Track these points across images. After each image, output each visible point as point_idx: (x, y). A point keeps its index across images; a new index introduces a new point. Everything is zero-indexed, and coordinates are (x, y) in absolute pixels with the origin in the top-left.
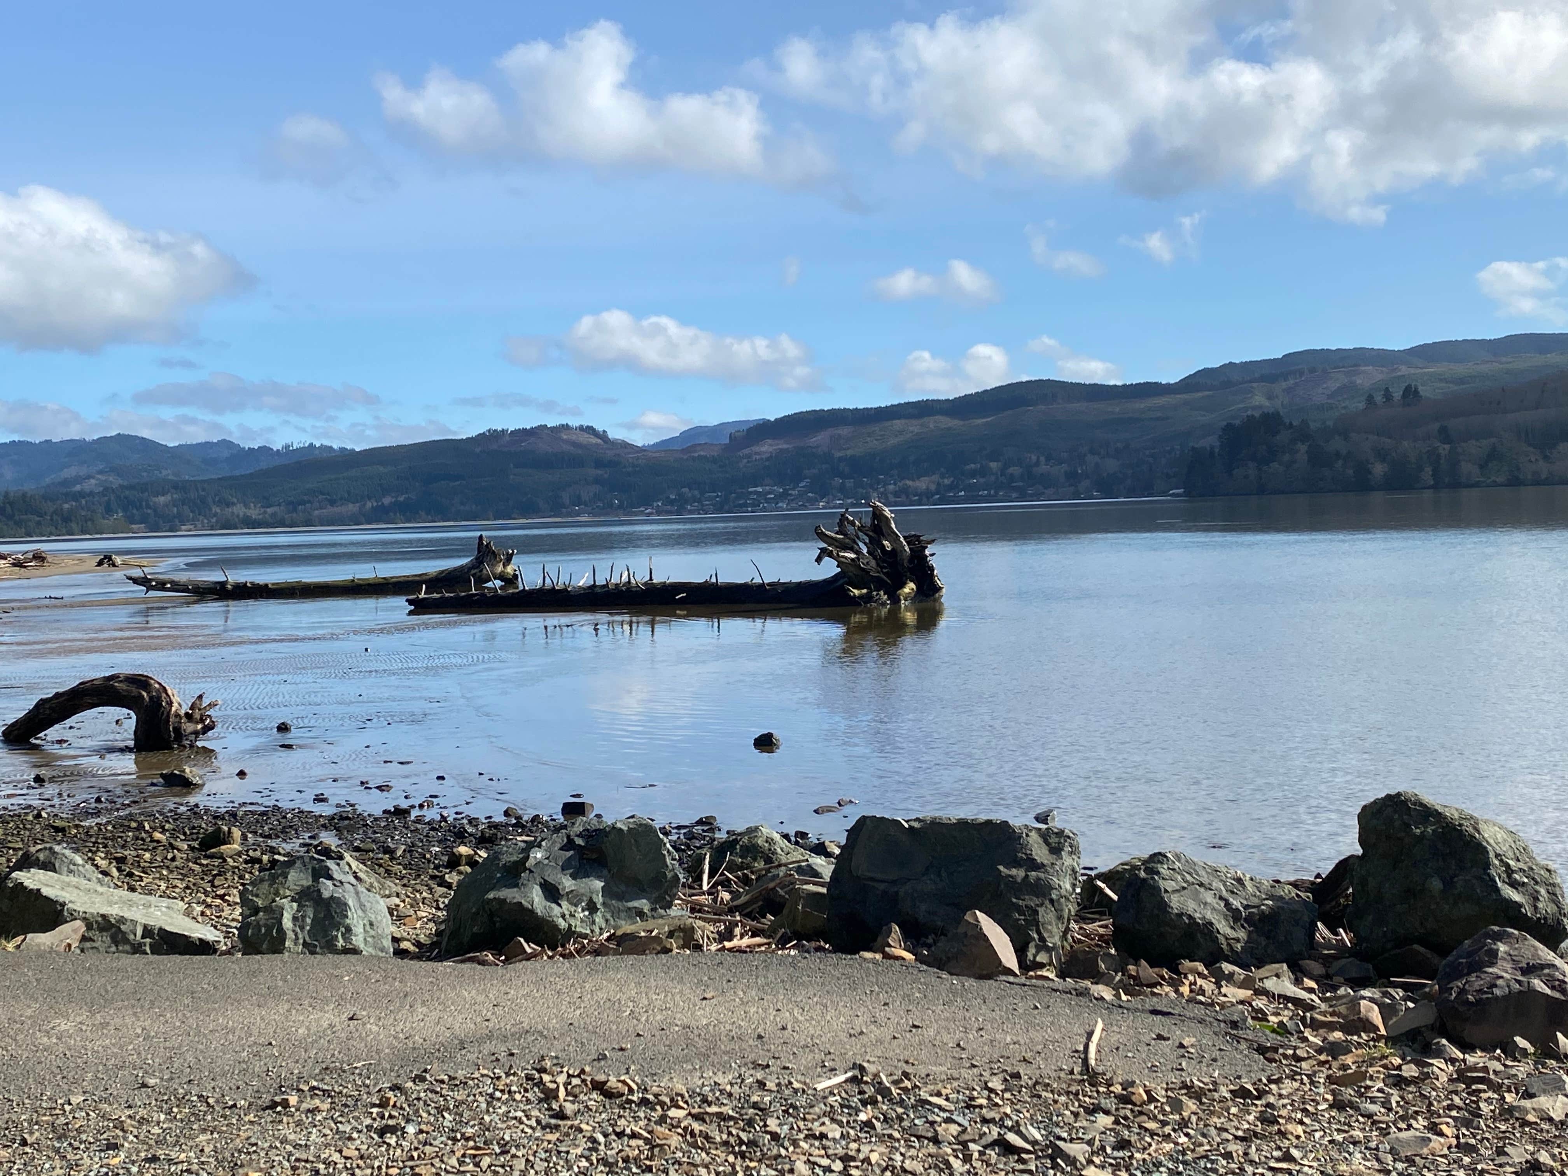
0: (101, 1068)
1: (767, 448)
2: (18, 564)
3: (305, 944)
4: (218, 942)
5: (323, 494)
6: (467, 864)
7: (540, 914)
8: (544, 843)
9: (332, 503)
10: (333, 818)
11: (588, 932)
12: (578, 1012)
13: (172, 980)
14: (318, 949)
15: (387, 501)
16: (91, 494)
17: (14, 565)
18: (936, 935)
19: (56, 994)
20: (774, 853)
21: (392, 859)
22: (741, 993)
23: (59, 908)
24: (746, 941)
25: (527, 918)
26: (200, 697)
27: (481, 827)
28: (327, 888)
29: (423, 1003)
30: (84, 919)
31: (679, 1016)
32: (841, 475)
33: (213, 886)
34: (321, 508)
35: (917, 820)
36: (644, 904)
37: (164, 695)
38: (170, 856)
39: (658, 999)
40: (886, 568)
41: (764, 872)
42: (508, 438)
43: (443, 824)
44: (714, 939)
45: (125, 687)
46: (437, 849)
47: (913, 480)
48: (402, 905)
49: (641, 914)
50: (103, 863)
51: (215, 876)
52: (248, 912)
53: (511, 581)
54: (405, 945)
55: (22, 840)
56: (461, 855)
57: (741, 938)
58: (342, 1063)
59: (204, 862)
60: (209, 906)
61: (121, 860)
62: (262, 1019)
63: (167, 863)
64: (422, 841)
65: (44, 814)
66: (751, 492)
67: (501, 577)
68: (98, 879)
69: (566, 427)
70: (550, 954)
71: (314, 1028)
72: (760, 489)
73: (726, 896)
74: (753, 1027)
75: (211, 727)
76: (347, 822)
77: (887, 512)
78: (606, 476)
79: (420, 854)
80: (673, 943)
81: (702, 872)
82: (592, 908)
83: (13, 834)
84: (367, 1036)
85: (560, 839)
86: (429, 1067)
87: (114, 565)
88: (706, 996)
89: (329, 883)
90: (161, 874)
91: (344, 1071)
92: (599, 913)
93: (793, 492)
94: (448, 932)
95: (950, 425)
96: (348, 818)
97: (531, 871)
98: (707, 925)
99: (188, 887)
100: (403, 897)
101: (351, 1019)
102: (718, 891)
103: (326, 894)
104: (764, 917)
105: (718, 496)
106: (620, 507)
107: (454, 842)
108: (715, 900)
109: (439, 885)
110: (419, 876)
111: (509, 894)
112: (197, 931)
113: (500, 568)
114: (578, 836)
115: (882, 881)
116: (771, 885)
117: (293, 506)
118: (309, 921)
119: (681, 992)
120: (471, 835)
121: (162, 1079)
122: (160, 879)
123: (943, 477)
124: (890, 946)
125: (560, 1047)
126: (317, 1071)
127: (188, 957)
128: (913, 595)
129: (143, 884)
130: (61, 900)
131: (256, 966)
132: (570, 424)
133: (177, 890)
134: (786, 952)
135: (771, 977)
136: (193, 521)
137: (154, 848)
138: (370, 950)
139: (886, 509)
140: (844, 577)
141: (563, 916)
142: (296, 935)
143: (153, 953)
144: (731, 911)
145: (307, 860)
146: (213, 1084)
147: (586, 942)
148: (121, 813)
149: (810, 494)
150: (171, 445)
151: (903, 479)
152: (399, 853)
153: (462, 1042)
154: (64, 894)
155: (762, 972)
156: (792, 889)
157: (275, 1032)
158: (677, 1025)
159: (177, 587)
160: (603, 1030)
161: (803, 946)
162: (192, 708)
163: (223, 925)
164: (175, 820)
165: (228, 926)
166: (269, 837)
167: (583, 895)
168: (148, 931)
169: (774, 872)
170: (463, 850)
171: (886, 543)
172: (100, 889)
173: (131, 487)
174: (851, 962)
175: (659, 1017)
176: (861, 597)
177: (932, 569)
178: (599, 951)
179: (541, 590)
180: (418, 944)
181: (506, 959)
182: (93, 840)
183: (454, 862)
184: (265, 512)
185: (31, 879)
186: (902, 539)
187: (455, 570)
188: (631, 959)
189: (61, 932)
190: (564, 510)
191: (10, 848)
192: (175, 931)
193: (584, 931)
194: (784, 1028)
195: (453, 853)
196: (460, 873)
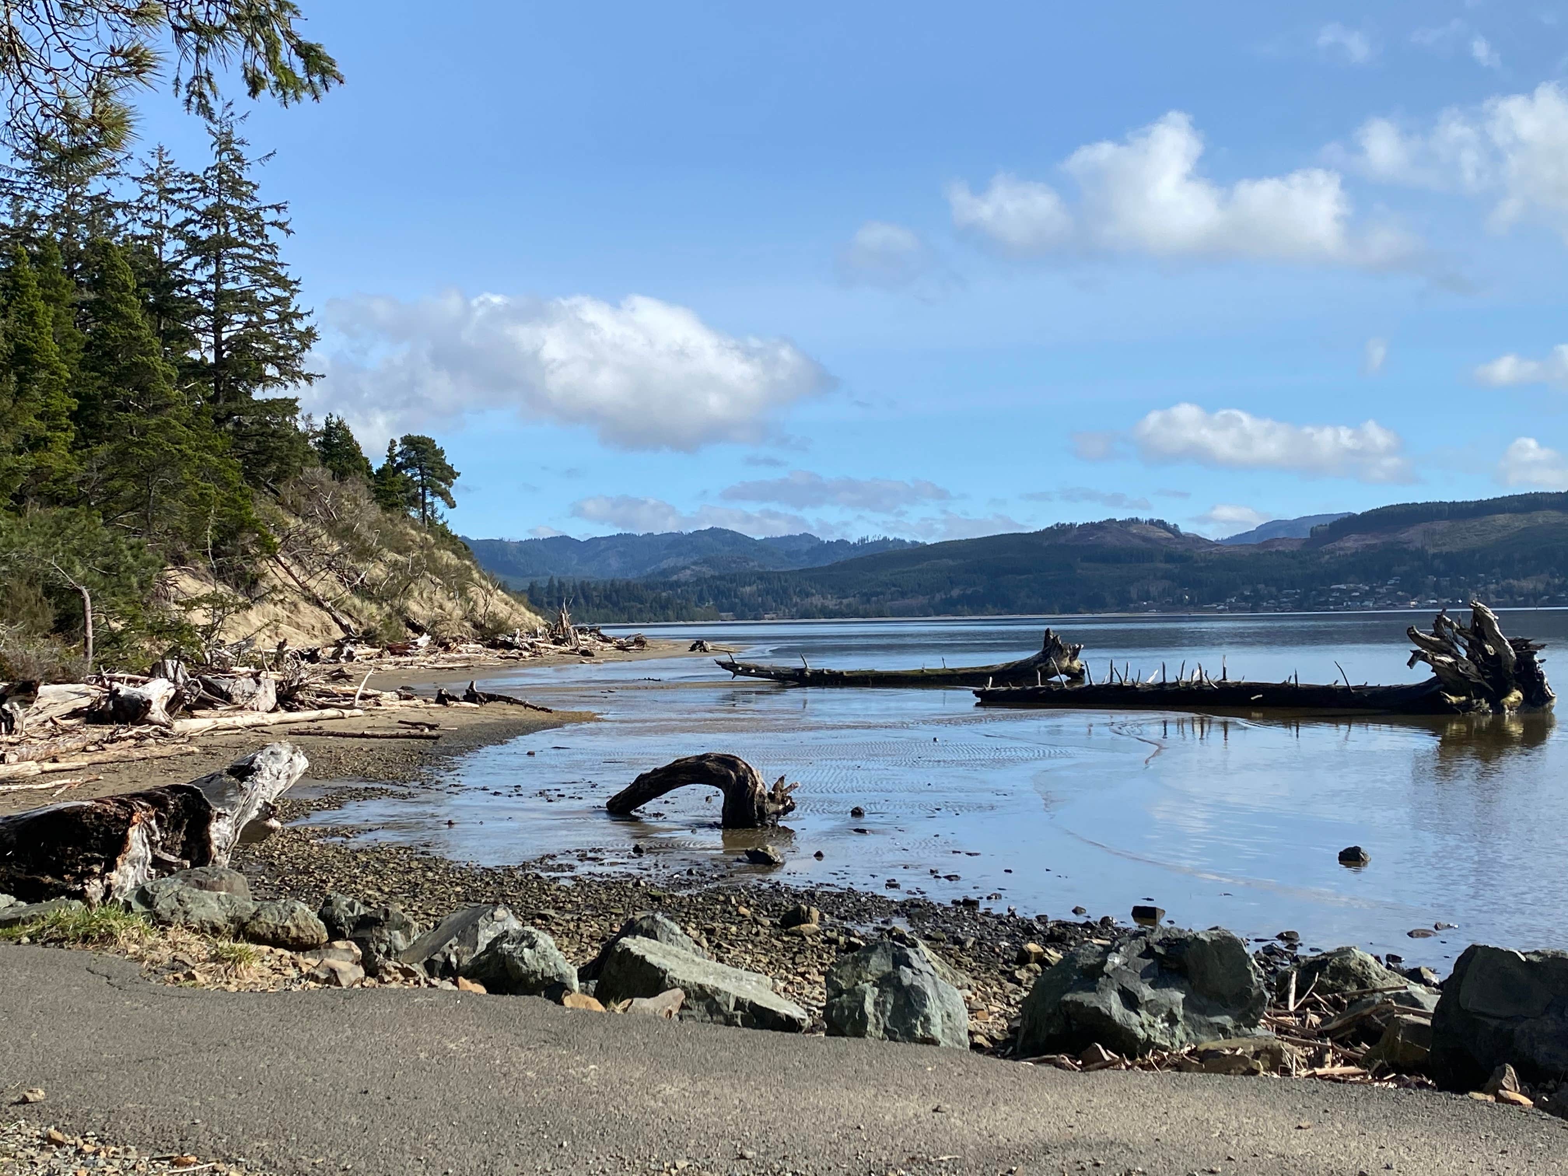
0: (702, 1135)
1: (1351, 543)
2: (621, 648)
3: (885, 1030)
4: (804, 1020)
5: (894, 586)
6: (1037, 961)
7: (1117, 1020)
8: (1122, 949)
9: (903, 594)
10: (905, 905)
11: (1168, 1044)
12: (1164, 1128)
13: (766, 1054)
14: (898, 1036)
15: (956, 593)
16: (686, 583)
17: (618, 648)
18: (1557, 1080)
19: (662, 1060)
20: (1369, 977)
21: (962, 950)
22: (1339, 1126)
23: (661, 975)
24: (1338, 1069)
25: (1104, 1024)
26: (782, 779)
27: (1049, 925)
28: (907, 976)
29: (1006, 1102)
30: (683, 988)
31: (1272, 1143)
32: (1436, 573)
33: (794, 963)
34: (892, 600)
35: (1536, 953)
36: (1227, 1020)
37: (750, 775)
38: (754, 931)
39: (1249, 1123)
40: (1487, 674)
41: (1357, 997)
42: (1076, 532)
43: (1011, 919)
44: (1304, 1064)
45: (715, 767)
46: (1007, 944)
47: (1518, 580)
48: (974, 997)
49: (1223, 1030)
50: (695, 933)
51: (795, 953)
52: (832, 993)
53: (1077, 676)
54: (979, 1039)
55: (623, 906)
56: (1030, 952)
57: (1333, 1066)
58: (928, 1155)
59: (785, 939)
60: (791, 983)
61: (711, 932)
62: (850, 1101)
63: (752, 937)
64: (990, 935)
65: (642, 883)
66: (1333, 590)
67: (1067, 672)
68: (694, 949)
69: (1135, 521)
70: (1129, 1063)
71: (900, 1117)
72: (1343, 587)
73: (1315, 1019)
74: (1354, 1162)
75: (791, 808)
76: (918, 910)
77: (1490, 613)
78: (1176, 571)
79: (989, 947)
80: (1260, 1065)
81: (1288, 992)
82: (1172, 1019)
83: (615, 901)
84: (952, 1129)
85: (1138, 946)
86: (1014, 1168)
87: (705, 651)
88: (1302, 1125)
89: (909, 971)
90: (746, 947)
91: (931, 1163)
92: (1179, 1026)
93: (1381, 590)
94: (1023, 1031)
95: (1562, 520)
96: (918, 906)
97: (1109, 977)
98: (1296, 1048)
99: (771, 963)
100: (975, 990)
101: (936, 1110)
102: (1306, 1014)
103: (906, 982)
104: (1358, 1045)
105: (1296, 593)
106: (1191, 602)
107: (1023, 938)
108: (1303, 1022)
109: (1009, 981)
110: (989, 969)
111: (1087, 998)
112: (784, 1007)
113: (1066, 663)
114: (1158, 944)
115: (1495, 1017)
116: (1366, 1012)
117: (867, 597)
118: (889, 1007)
119: (1273, 1117)
120: (1039, 932)
121: (759, 1152)
122: (746, 953)
123: (1553, 576)
124: (1505, 1089)
125: (1147, 1163)
126: (905, 1160)
127: (779, 1033)
128: (1519, 704)
129: (730, 956)
130: (663, 968)
131: (843, 1048)
132: (1140, 518)
133: (761, 965)
134: (1384, 1084)
135: (1372, 1111)
136: (776, 610)
137: (740, 922)
138: (948, 1041)
139: (1489, 610)
140: (1439, 683)
141: (1142, 1026)
142: (877, 1020)
143: (744, 1025)
144: (1322, 1035)
145: (888, 946)
146: (806, 1162)
147: (1166, 1054)
148: (711, 886)
149: (1400, 593)
150: (757, 538)
151: (1505, 578)
152: (969, 944)
153: (1046, 1147)
154: (666, 962)
155: (1362, 1104)
156: (1389, 1018)
157: (863, 1116)
158: (1270, 1153)
159: (761, 672)
160: (1191, 1149)
161: (1404, 1079)
162: (774, 789)
163: (805, 1003)
164: (758, 896)
165: (810, 1004)
166: (845, 918)
167: (1162, 1005)
168: (739, 1004)
169: (1368, 997)
170: (1033, 947)
171: (1488, 647)
172: (698, 959)
173: (721, 578)
174: (1462, 1103)
175: (1251, 1142)
176: (1459, 705)
177: (1541, 676)
178: (1179, 1066)
179: (1107, 686)
180: (992, 1039)
181: (1084, 1065)
182: (686, 910)
183: (1023, 959)
184: (841, 603)
185: (636, 945)
186: (1507, 643)
187: (1022, 663)
188: (1219, 1078)
189: (663, 999)
190: (1132, 605)
191: (612, 913)
192: (764, 1005)
193: (1163, 1043)
194: (1388, 1167)
195: (1023, 950)
196: (1029, 970)
